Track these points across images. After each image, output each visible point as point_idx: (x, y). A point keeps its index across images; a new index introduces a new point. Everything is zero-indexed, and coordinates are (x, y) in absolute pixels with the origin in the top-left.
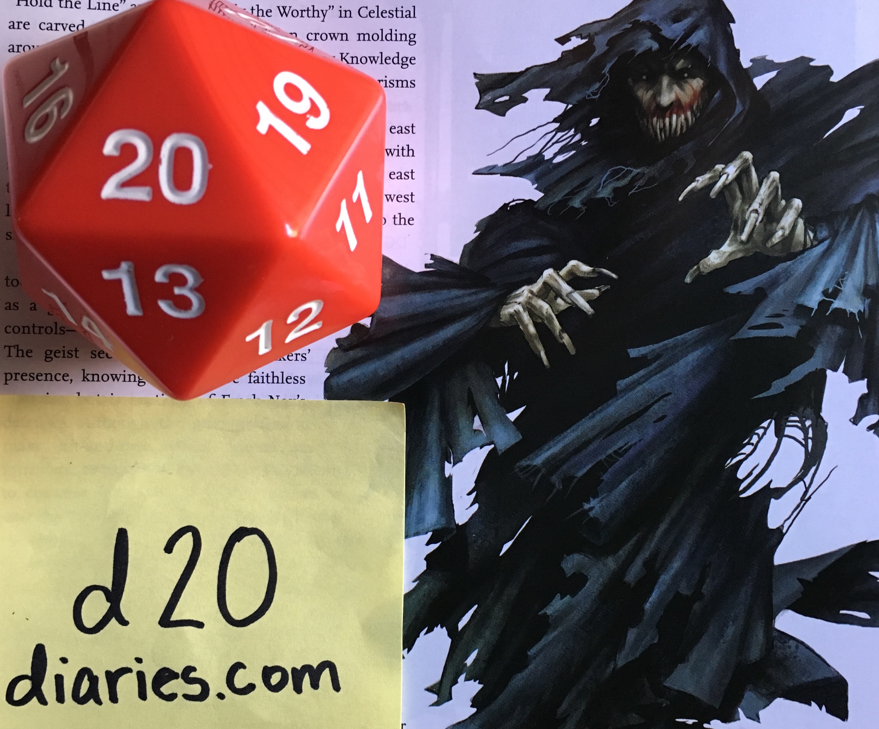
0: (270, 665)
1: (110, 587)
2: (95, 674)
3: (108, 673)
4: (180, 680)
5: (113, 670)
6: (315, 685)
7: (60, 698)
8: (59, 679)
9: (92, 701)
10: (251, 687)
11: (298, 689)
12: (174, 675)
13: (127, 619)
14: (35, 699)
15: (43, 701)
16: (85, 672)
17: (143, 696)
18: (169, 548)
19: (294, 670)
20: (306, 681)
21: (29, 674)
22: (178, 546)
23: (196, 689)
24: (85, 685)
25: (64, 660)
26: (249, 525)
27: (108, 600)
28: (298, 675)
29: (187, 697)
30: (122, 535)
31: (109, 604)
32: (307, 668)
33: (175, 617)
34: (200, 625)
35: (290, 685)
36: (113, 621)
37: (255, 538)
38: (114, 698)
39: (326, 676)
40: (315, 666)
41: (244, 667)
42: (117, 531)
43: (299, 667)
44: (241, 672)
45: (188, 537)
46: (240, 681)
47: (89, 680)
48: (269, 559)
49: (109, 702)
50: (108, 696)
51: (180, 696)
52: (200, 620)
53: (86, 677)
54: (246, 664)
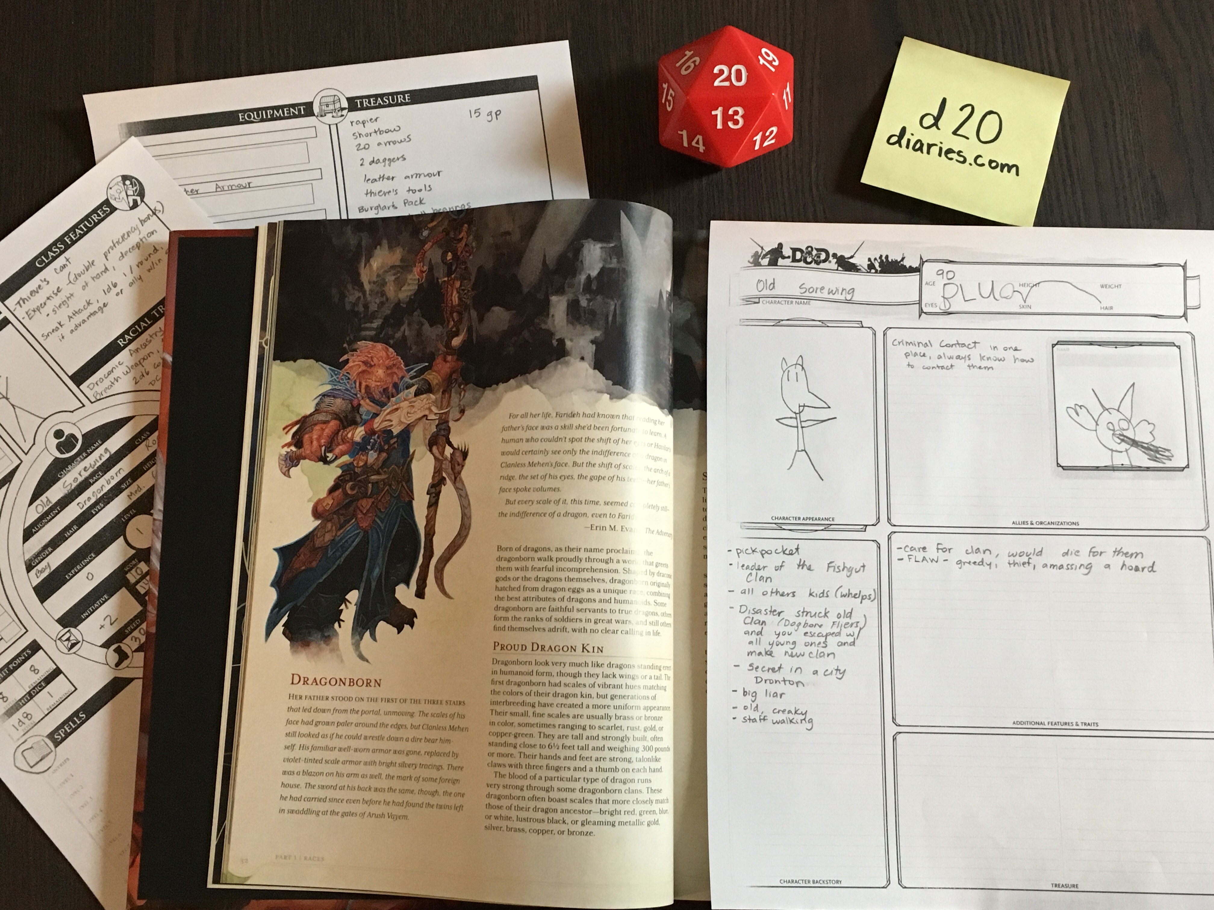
0: (993, 159)
1: (936, 116)
3: (928, 144)
4: (956, 154)
6: (1009, 171)
8: (909, 141)
10: (983, 165)
11: (1002, 171)
12: (954, 152)
13: (940, 127)
14: (897, 145)
15: (900, 146)
16: (919, 141)
17: (940, 155)
18: (961, 109)
20: (1006, 168)
22: (965, 109)
23: (961, 159)
24: (918, 145)
26: (995, 110)
28: (1003, 166)
29: (957, 161)
30: (944, 100)
31: (934, 121)
32: (1007, 165)
34: (967, 138)
35: (999, 168)
36: (934, 127)
37: (996, 116)
39: (1014, 169)
41: (983, 157)
45: (970, 108)
46: (979, 161)
48: (1000, 124)
51: (954, 160)
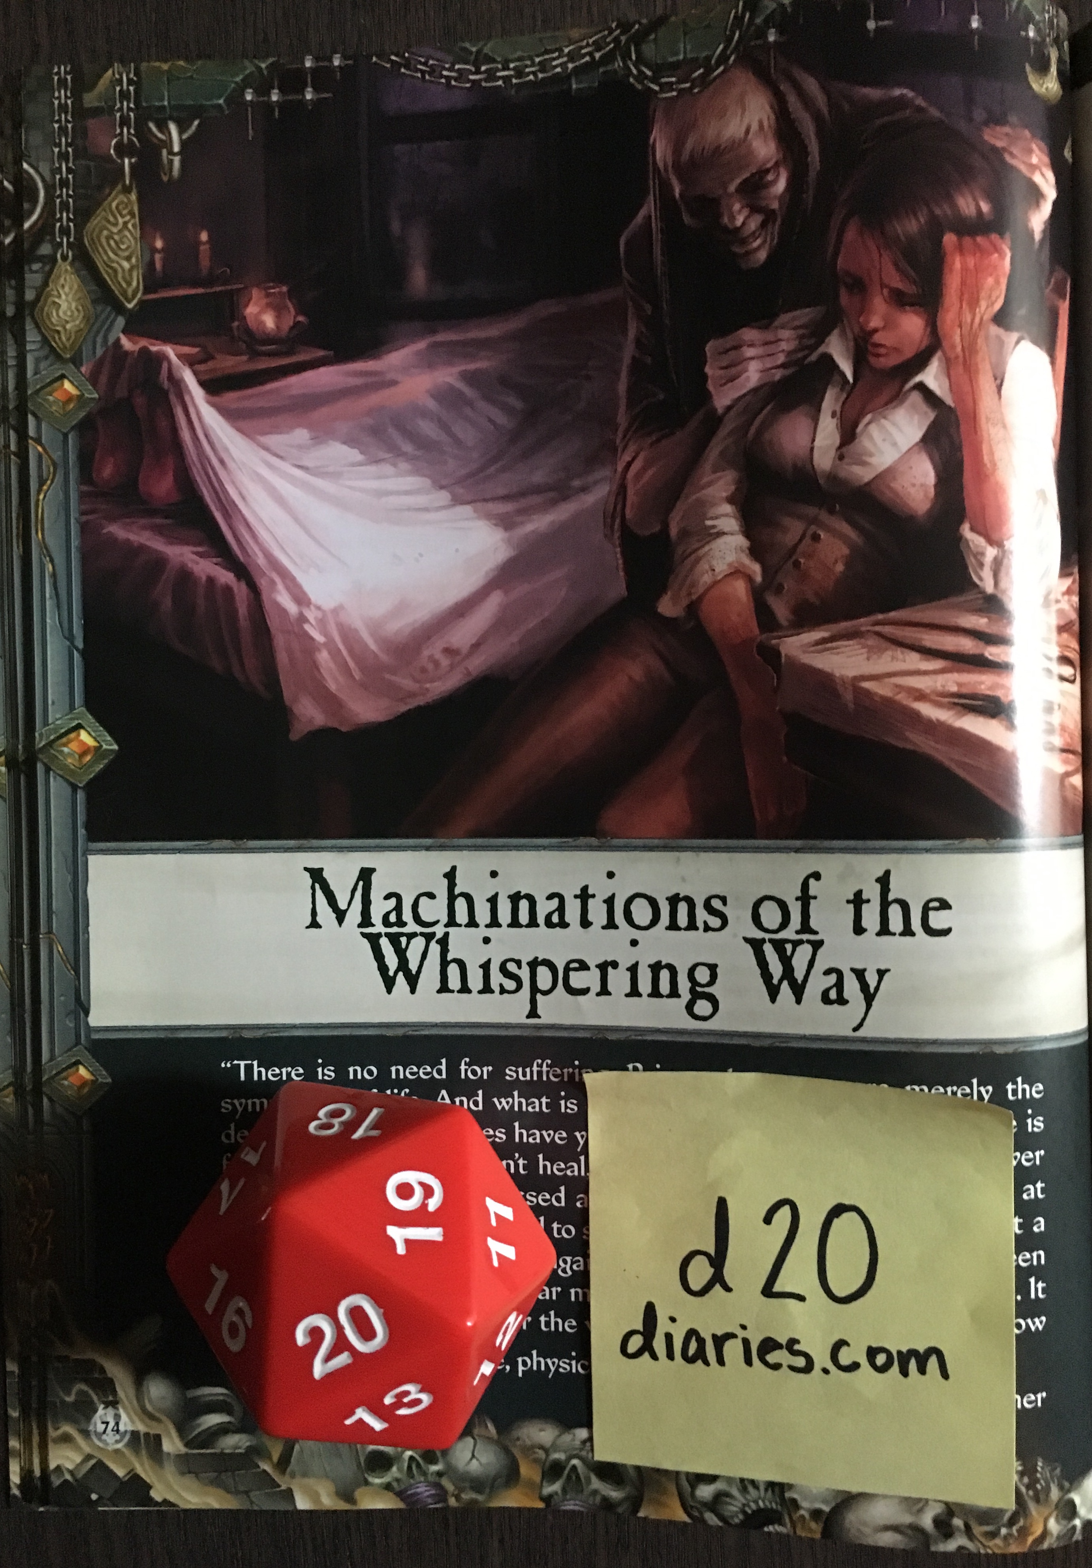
0: (874, 1345)
1: (713, 1253)
2: (702, 1335)
3: (714, 1336)
4: (785, 1352)
5: (719, 1333)
6: (922, 1370)
7: (670, 1356)
8: (669, 1337)
9: (700, 1362)
10: (855, 1366)
11: (905, 1373)
12: (777, 1346)
13: (730, 1285)
14: (646, 1355)
15: (654, 1357)
16: (692, 1333)
17: (749, 1362)
18: (768, 1220)
19: (899, 1353)
20: (913, 1365)
21: (642, 1330)
22: (777, 1217)
23: (801, 1362)
24: (693, 1347)
25: (673, 1320)
26: (847, 1202)
27: (712, 1265)
28: (904, 1358)
29: (792, 1368)
30: (722, 1204)
31: (712, 1270)
32: (913, 1353)
33: (777, 1288)
34: (801, 1298)
35: (896, 1367)
36: (718, 1287)
37: (854, 1215)
38: (721, 1361)
39: (933, 1363)
40: (921, 1351)
41: (848, 1344)
42: (716, 1200)
43: (904, 1350)
44: (844, 1350)
45: (786, 1211)
46: (845, 1357)
47: (697, 1340)
48: (869, 1237)
49: (717, 1365)
50: (715, 1359)
51: (785, 1367)
52: (802, 1293)
53: (694, 1338)
54: (849, 1341)
